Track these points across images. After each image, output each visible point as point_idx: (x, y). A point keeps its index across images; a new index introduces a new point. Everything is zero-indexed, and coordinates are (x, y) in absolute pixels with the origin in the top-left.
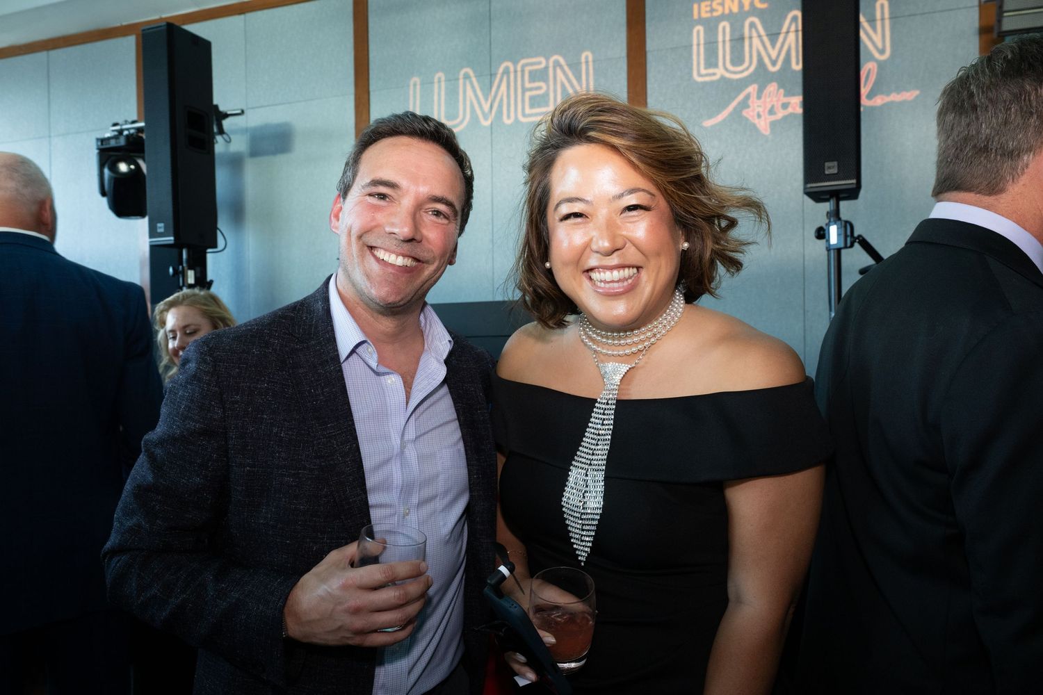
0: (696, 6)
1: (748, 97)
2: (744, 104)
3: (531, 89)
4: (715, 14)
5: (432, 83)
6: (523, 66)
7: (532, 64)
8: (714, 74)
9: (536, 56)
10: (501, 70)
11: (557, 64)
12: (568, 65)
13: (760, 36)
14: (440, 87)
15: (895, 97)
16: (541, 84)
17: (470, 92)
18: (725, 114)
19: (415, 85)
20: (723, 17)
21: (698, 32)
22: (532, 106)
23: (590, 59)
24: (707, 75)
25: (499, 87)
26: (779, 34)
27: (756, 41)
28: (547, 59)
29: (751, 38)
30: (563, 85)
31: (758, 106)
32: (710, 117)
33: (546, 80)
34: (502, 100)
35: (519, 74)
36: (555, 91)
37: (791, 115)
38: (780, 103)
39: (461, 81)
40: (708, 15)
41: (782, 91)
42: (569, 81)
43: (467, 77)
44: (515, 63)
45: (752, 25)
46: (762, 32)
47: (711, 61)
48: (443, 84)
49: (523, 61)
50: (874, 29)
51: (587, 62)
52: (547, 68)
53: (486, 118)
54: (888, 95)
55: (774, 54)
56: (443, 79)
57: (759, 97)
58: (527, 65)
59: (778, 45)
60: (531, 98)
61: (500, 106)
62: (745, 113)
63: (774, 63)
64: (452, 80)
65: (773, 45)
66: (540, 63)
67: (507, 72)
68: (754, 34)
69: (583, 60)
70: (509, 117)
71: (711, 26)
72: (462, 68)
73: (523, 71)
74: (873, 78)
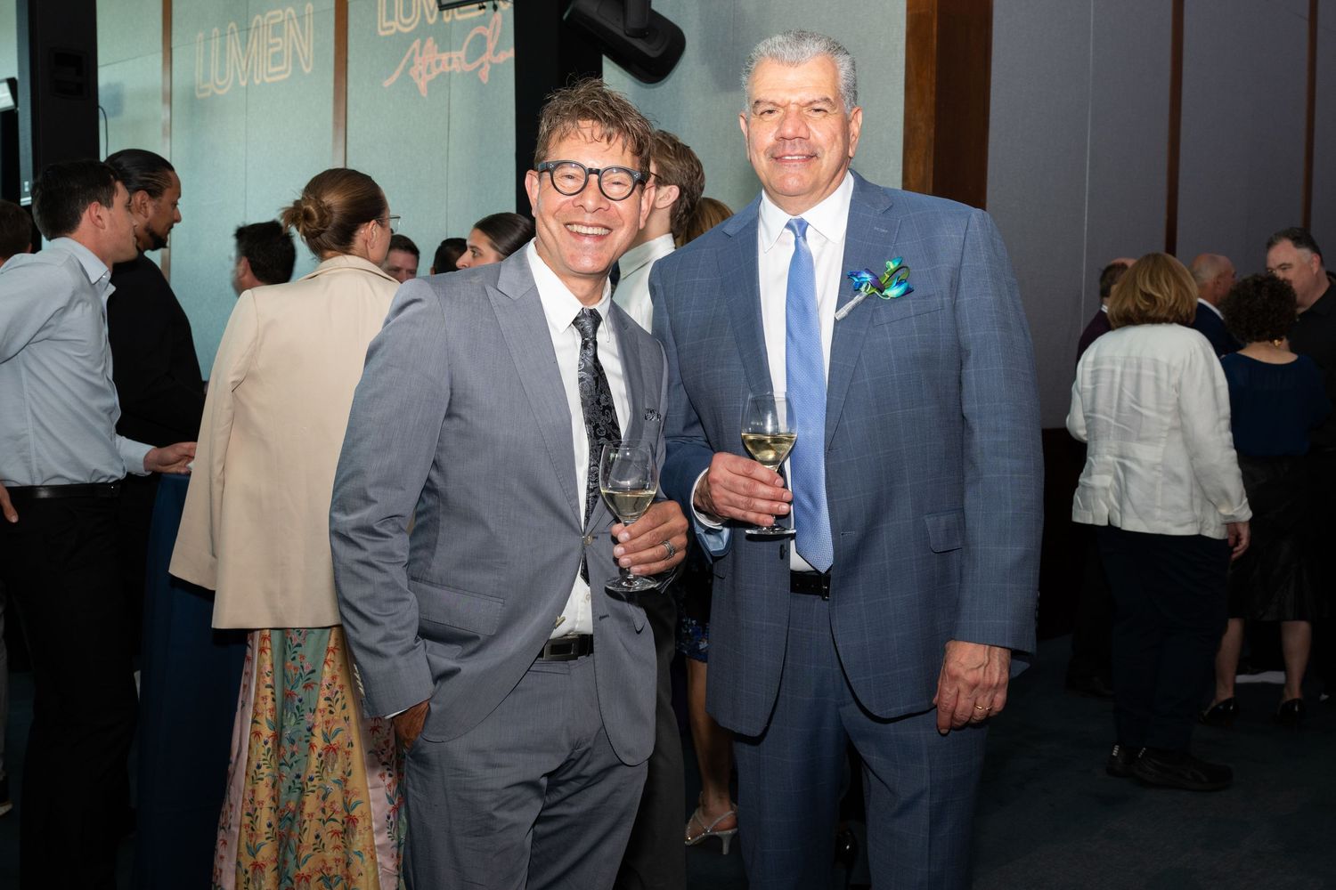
1: (413, 54)
2: (411, 62)
3: (272, 46)
5: (212, 38)
6: (269, 20)
7: (273, 17)
8: (394, 27)
9: (275, 8)
10: (254, 24)
11: (290, 17)
12: (297, 18)
14: (215, 44)
16: (280, 40)
17: (233, 48)
18: (395, 76)
19: (200, 41)
22: (273, 64)
23: (311, 11)
24: (386, 29)
25: (252, 43)
30: (293, 41)
31: (420, 65)
32: (389, 76)
33: (282, 36)
34: (254, 57)
35: (266, 29)
36: (288, 47)
37: (442, 74)
38: (435, 61)
39: (228, 38)
41: (436, 46)
42: (298, 36)
43: (232, 32)
44: (263, 16)
48: (217, 41)
49: (269, 14)
51: (309, 15)
52: (283, 22)
53: (243, 79)
54: (508, 51)
56: (218, 34)
58: (271, 17)
60: (273, 55)
61: (253, 64)
62: (410, 73)
63: (431, 16)
64: (223, 36)
66: (278, 16)
67: (258, 26)
69: (307, 12)
70: (258, 77)
72: (229, 22)
73: (268, 25)
74: (499, 30)
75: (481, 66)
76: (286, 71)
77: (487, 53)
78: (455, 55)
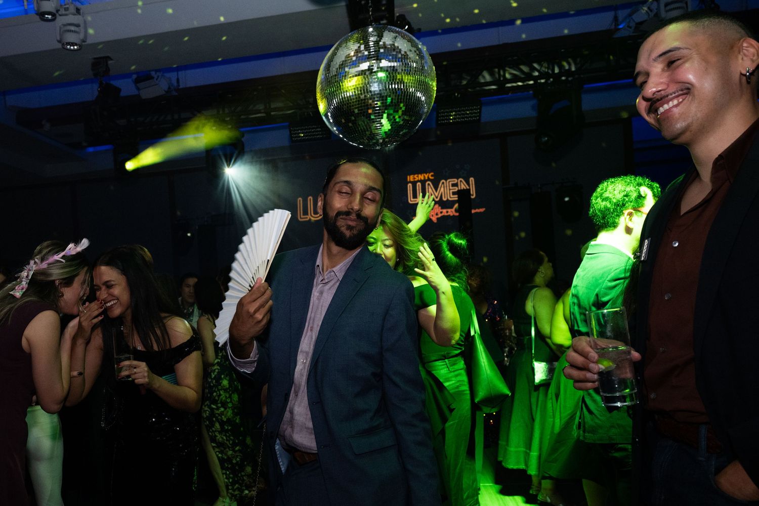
0: (408, 177)
4: (416, 180)
5: (308, 200)
14: (310, 202)
20: (418, 181)
21: (410, 186)
26: (438, 188)
29: (428, 188)
37: (443, 216)
38: (439, 212)
40: (413, 180)
41: (440, 207)
45: (429, 184)
46: (432, 187)
47: (415, 196)
48: (312, 201)
54: (476, 210)
55: (437, 194)
56: (312, 199)
59: (438, 192)
65: (436, 191)
68: (430, 187)
71: (414, 184)
78: (449, 210)
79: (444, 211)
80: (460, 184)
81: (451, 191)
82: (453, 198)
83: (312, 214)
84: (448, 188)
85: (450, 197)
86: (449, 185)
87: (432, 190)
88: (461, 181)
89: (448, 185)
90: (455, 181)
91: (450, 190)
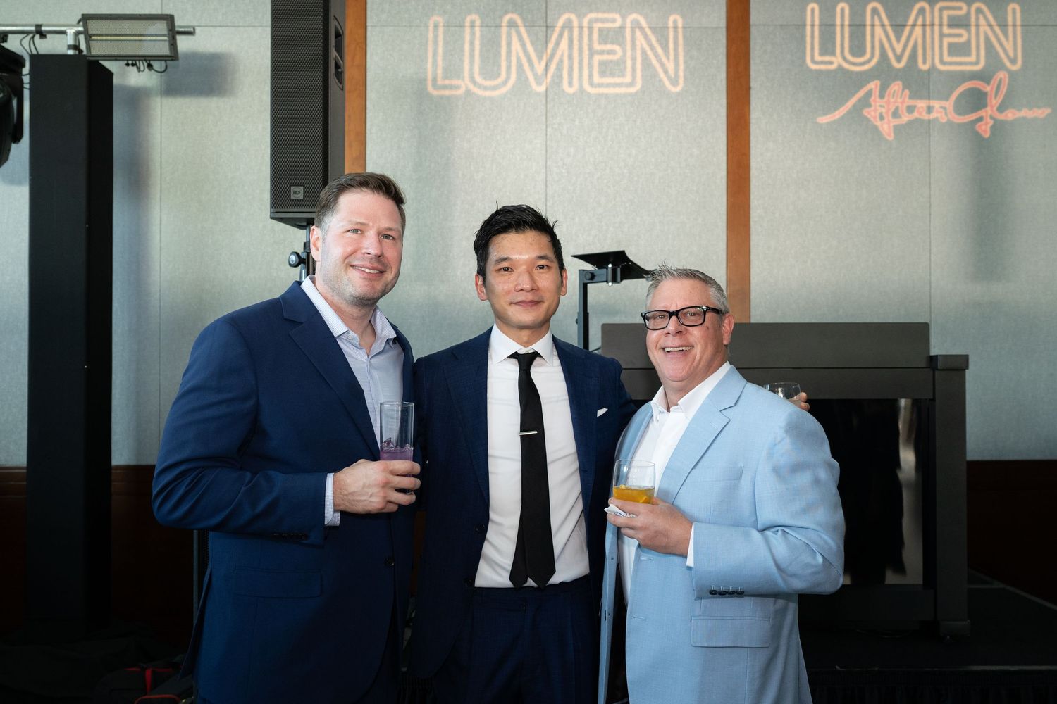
1: (869, 94)
2: (865, 102)
3: (602, 52)
5: (462, 26)
6: (590, 22)
7: (602, 21)
8: (831, 63)
9: (609, 11)
10: (560, 23)
11: (636, 26)
12: (650, 28)
13: (883, 25)
14: (473, 34)
15: (1025, 113)
16: (617, 48)
17: (516, 45)
18: (842, 111)
19: (436, 26)
21: (813, 10)
22: (603, 74)
23: (680, 24)
24: (822, 63)
25: (558, 44)
26: (905, 26)
27: (878, 30)
28: (624, 17)
29: (873, 25)
30: (644, 53)
31: (881, 106)
32: (825, 114)
33: (622, 44)
34: (561, 61)
35: (586, 31)
36: (634, 59)
37: (917, 120)
38: (905, 105)
39: (504, 30)
41: (907, 92)
42: (652, 48)
43: (512, 24)
44: (580, 16)
46: (886, 22)
47: (827, 47)
48: (477, 30)
49: (593, 15)
50: (1006, 34)
51: (676, 28)
52: (622, 28)
53: (539, 83)
54: (1019, 110)
55: (899, 48)
56: (478, 23)
57: (882, 96)
58: (597, 20)
59: (904, 39)
60: (602, 63)
61: (559, 68)
62: (865, 112)
63: (899, 59)
64: (492, 26)
65: (897, 37)
66: (614, 21)
67: (568, 26)
68: (877, 22)
69: (671, 24)
70: (570, 84)
71: (827, 5)
72: (506, 13)
73: (590, 29)
74: (1004, 89)
75: (980, 119)
76: (632, 84)
77: (988, 109)
78: (936, 104)
79: (921, 104)
80: (977, 19)
81: (946, 41)
82: (951, 63)
83: (479, 79)
84: (936, 28)
85: (942, 62)
86: (941, 18)
87: (886, 32)
88: (979, 11)
89: (937, 21)
90: (960, 8)
91: (942, 35)
